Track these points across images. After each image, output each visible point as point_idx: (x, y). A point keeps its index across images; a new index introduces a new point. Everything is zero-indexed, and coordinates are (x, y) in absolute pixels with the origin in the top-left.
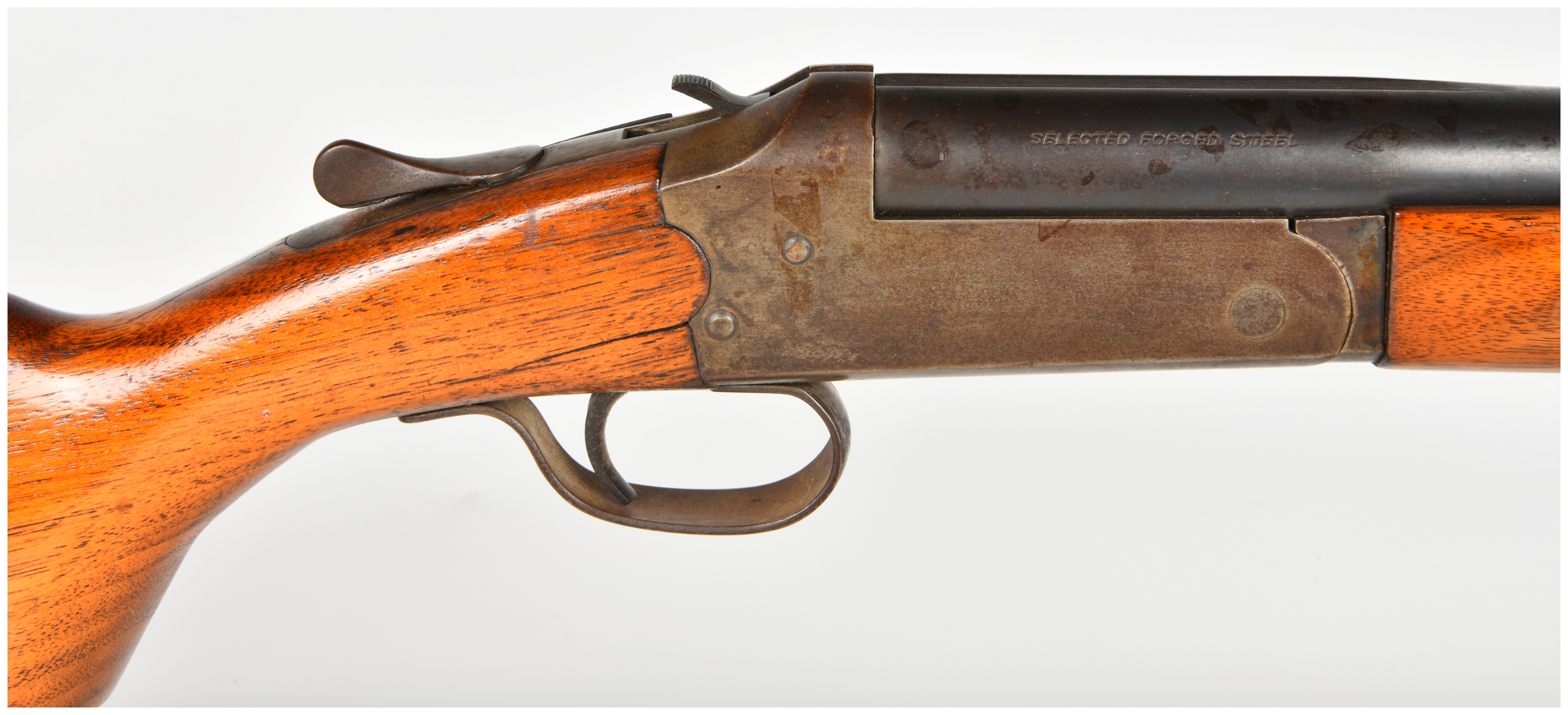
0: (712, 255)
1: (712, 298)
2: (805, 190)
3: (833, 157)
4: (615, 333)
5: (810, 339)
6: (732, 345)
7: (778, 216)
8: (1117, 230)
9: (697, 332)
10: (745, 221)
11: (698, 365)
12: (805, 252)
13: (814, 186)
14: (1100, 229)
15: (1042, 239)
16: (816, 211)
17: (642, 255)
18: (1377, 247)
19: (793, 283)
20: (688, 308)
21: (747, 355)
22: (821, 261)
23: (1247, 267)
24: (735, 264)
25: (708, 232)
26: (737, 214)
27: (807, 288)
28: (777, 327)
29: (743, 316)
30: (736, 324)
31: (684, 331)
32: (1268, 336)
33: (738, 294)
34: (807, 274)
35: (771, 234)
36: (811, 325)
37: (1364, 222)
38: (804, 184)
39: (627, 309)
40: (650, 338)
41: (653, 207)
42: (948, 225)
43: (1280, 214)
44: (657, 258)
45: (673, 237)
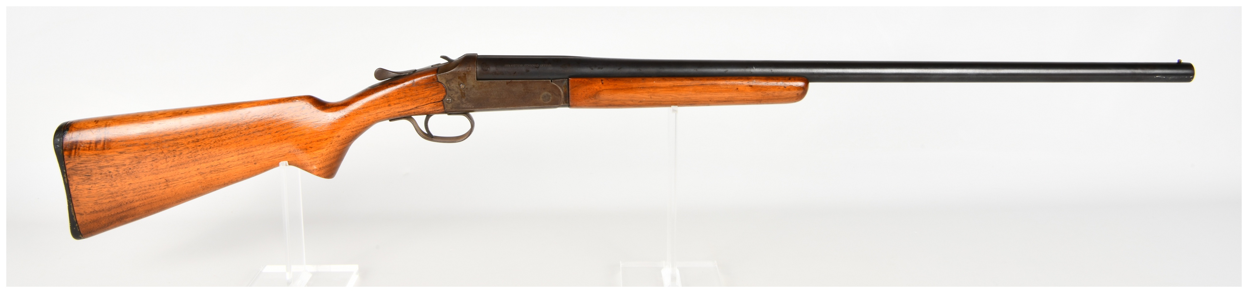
0: (447, 88)
1: (447, 96)
2: (464, 75)
3: (469, 69)
4: (429, 102)
5: (465, 103)
6: (451, 105)
7: (459, 80)
8: (520, 82)
9: (444, 102)
10: (453, 81)
11: (444, 108)
12: (464, 87)
13: (465, 74)
14: (517, 82)
15: (507, 84)
16: (466, 79)
17: (434, 87)
18: (566, 85)
19: (462, 93)
20: (442, 97)
21: (454, 106)
22: (467, 88)
23: (544, 89)
24: (451, 89)
25: (446, 83)
26: (451, 80)
27: (464, 94)
28: (459, 101)
29: (453, 99)
30: (451, 101)
31: (442, 102)
32: (548, 102)
33: (452, 95)
34: (464, 91)
35: (457, 83)
36: (465, 101)
37: (564, 80)
38: (463, 74)
39: (431, 98)
40: (435, 103)
41: (436, 78)
42: (490, 82)
43: (549, 79)
44: (437, 88)
45: (440, 84)
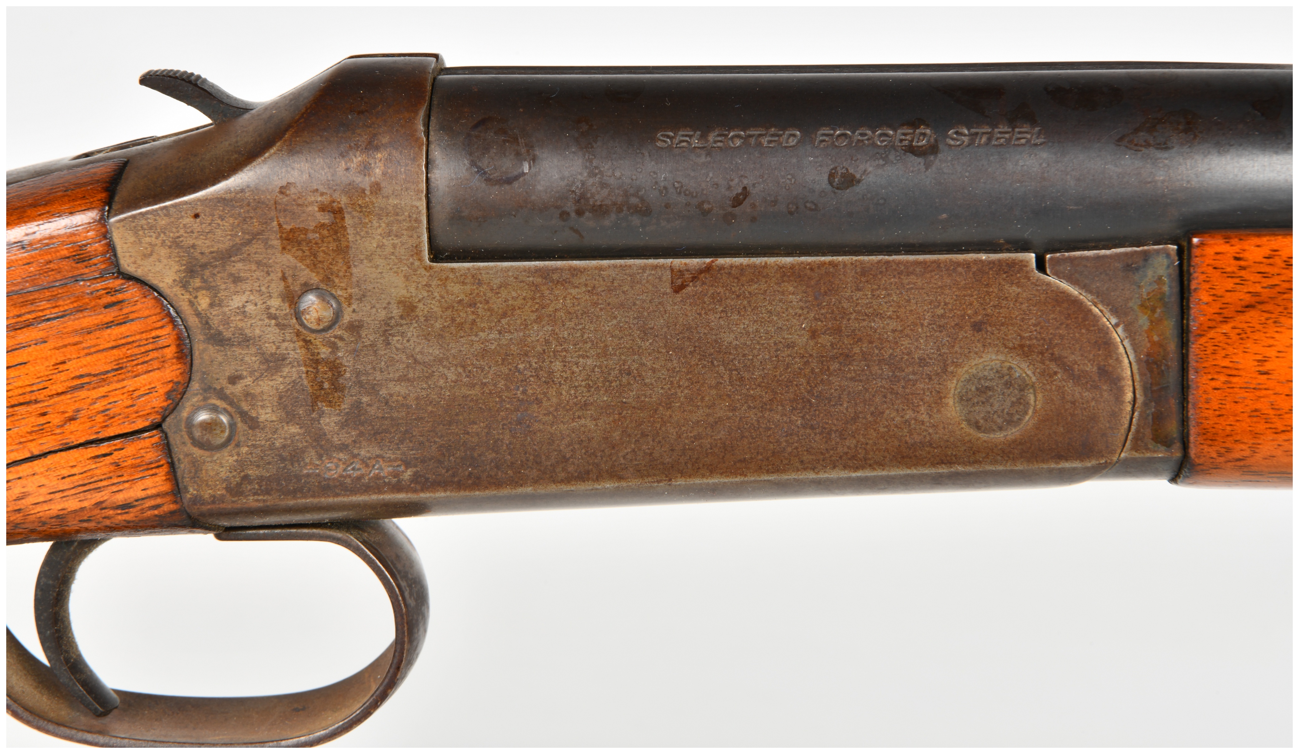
0: (193, 321)
1: (195, 386)
2: (325, 219)
3: (365, 169)
4: (49, 443)
5: (343, 447)
6: (228, 458)
7: (288, 259)
8: (786, 274)
9: (175, 439)
10: (238, 267)
11: (177, 490)
12: (328, 314)
13: (338, 213)
14: (759, 273)
15: (678, 289)
16: (343, 251)
17: (88, 320)
18: (1167, 293)
19: (315, 362)
20: (157, 401)
21: (252, 472)
22: (355, 328)
23: (977, 327)
24: (227, 334)
25: (185, 285)
26: (226, 256)
27: (335, 368)
28: (294, 429)
29: (244, 415)
30: (233, 426)
31: (154, 437)
32: (1013, 433)
33: (233, 380)
34: (334, 347)
35: (277, 287)
36: (343, 425)
37: (1146, 256)
38: (323, 209)
39: (68, 404)
40: (104, 448)
41: (98, 246)
42: (538, 270)
43: (1025, 247)
44: (108, 325)
45: (132, 292)
